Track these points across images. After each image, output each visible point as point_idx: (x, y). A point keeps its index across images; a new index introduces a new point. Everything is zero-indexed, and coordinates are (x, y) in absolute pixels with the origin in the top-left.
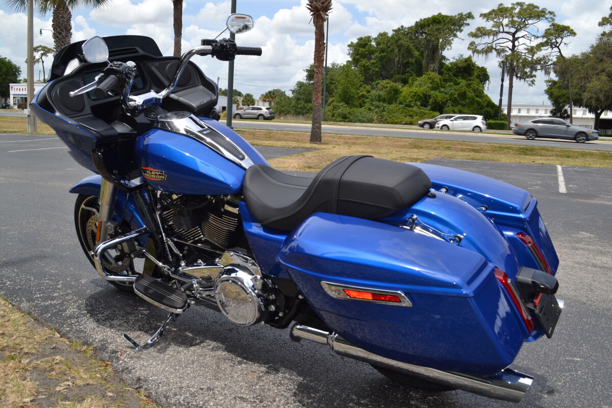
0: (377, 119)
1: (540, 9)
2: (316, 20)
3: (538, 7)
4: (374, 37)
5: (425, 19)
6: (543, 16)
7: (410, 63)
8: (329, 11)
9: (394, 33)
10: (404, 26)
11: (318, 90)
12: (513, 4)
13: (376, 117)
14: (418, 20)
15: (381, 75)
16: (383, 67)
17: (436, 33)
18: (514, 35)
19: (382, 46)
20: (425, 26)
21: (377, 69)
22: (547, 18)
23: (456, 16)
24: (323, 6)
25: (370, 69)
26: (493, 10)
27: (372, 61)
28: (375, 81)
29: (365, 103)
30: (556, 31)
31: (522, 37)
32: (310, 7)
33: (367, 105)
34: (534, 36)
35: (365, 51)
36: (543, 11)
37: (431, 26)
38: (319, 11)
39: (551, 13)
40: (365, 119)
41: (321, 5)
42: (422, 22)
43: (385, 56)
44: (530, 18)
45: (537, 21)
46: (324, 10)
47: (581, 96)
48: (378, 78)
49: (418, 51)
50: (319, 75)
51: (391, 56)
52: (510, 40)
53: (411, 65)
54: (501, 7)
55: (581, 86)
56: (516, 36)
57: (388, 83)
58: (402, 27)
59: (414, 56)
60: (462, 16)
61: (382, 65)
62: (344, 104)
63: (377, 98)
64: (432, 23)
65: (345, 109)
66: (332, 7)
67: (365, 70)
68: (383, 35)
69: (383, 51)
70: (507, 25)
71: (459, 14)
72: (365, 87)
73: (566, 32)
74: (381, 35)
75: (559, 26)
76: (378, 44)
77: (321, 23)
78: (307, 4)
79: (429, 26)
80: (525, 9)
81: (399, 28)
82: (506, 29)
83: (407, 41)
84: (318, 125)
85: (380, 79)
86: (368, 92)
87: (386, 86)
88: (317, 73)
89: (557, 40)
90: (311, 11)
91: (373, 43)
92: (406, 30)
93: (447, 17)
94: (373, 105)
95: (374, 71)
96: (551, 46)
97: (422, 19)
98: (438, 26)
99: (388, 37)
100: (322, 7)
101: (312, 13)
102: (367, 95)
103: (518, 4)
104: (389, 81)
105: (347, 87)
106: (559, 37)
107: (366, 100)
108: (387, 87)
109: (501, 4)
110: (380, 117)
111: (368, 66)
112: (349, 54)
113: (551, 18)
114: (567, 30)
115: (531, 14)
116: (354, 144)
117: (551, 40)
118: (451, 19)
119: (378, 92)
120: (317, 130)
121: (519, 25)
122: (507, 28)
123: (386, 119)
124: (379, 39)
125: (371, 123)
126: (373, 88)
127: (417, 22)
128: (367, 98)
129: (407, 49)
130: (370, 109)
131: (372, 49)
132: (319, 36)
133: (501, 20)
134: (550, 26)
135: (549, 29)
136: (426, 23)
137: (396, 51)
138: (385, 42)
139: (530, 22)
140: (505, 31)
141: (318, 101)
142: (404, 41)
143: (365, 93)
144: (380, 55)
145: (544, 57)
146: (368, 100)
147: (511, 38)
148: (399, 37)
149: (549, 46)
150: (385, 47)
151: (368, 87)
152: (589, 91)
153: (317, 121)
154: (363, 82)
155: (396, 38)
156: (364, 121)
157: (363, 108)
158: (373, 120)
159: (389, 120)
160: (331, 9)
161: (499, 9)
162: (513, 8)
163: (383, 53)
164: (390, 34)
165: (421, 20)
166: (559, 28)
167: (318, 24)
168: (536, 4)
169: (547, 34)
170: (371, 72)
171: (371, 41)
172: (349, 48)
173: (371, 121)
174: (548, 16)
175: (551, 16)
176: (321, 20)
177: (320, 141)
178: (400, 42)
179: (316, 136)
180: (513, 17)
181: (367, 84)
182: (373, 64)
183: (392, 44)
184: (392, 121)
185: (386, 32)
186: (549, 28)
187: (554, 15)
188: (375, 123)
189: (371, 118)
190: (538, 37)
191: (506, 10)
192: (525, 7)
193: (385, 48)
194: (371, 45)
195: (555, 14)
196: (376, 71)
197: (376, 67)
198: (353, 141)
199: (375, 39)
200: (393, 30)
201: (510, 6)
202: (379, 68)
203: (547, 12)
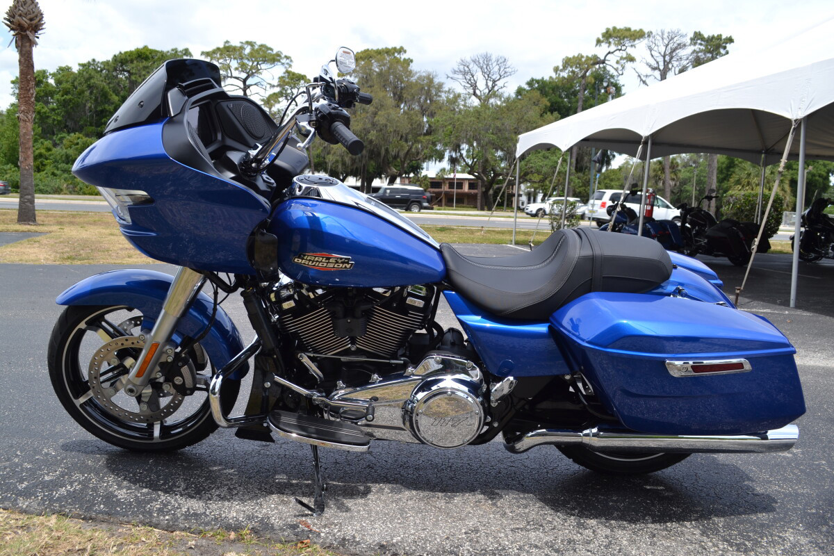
0: (67, 188)
1: (275, 52)
2: (20, 44)
3: (272, 50)
4: (52, 72)
5: (126, 53)
6: (279, 61)
7: (107, 111)
8: (39, 32)
9: (81, 68)
10: (97, 60)
11: (27, 146)
12: (242, 43)
13: (65, 185)
14: (117, 53)
15: (66, 126)
16: (68, 115)
17: (144, 73)
18: (244, 81)
19: (64, 85)
20: (127, 62)
21: (59, 118)
22: (283, 64)
23: (168, 52)
24: (32, 24)
25: (48, 117)
26: (218, 49)
27: (51, 106)
28: (57, 135)
29: (44, 165)
30: (292, 79)
31: (255, 84)
32: (8, 23)
33: (48, 168)
34: (270, 84)
35: (40, 91)
36: (278, 55)
37: (135, 62)
38: (25, 31)
39: (287, 58)
40: (49, 189)
41: (28, 22)
42: (123, 57)
43: (70, 100)
44: (264, 61)
45: (271, 66)
46: (33, 29)
47: (324, 158)
48: (61, 130)
49: (117, 95)
50: (28, 124)
51: (80, 100)
52: (241, 88)
53: (108, 113)
54: (227, 45)
55: (324, 148)
56: (248, 83)
57: (78, 138)
58: (94, 60)
59: (111, 101)
60: (176, 52)
61: (67, 112)
62: (13, 166)
63: (63, 159)
64: (136, 58)
65: (15, 173)
66: (44, 27)
67: (42, 118)
68: (65, 70)
69: (66, 92)
70: (236, 69)
71: (173, 50)
72: (42, 143)
73: (302, 82)
74: (61, 69)
75: (294, 74)
76: (59, 82)
77: (28, 49)
78: (5, 19)
79: (132, 61)
80: (257, 50)
81: (89, 62)
82: (235, 74)
83: (102, 81)
84: (29, 197)
85: (64, 132)
86: (49, 150)
87: (76, 142)
88: (25, 121)
89: (293, 90)
90: (12, 29)
91: (51, 81)
92: (99, 65)
93: (156, 52)
94: (58, 169)
95: (54, 120)
96: (286, 97)
97: (123, 52)
98: (145, 63)
99: (73, 73)
100: (30, 26)
101: (12, 33)
102: (47, 154)
103: (248, 43)
104: (81, 135)
105: (15, 142)
106: (294, 87)
107: (46, 162)
108: (77, 144)
109: (227, 42)
110: (71, 186)
111: (45, 113)
112: (14, 94)
113: (288, 64)
114: (303, 79)
115: (265, 57)
116: (72, 223)
117: (286, 91)
118: (162, 55)
119: (65, 151)
120: (28, 204)
121: (250, 70)
122: (237, 72)
123: (81, 189)
124: (59, 76)
125: (59, 194)
126: (55, 145)
127: (115, 56)
128: (47, 159)
129: (102, 91)
130: (53, 174)
131: (50, 88)
132: (26, 67)
133: (228, 62)
134: (284, 73)
135: (283, 77)
136: (129, 58)
137: (87, 93)
138: (70, 79)
139: (263, 66)
140: (234, 75)
141: (27, 162)
142: (98, 81)
143: (43, 151)
144: (63, 98)
145: (279, 111)
146: (48, 161)
147: (241, 85)
148: (90, 75)
149: (284, 98)
150: (69, 86)
151: (48, 143)
152: (335, 153)
153: (28, 191)
154: (39, 135)
155: (86, 75)
156: (47, 191)
157: (43, 173)
158: (61, 190)
159: (85, 189)
160: (42, 29)
161: (225, 47)
162: (242, 48)
163: (66, 94)
164: (75, 69)
165: (120, 53)
166: (295, 77)
167: (24, 49)
168: (269, 45)
169: (282, 82)
170: (50, 121)
171: (47, 77)
172: (12, 85)
173: (58, 191)
174: (284, 61)
175: (288, 61)
176: (28, 44)
177: (34, 220)
178: (92, 81)
179: (27, 214)
180: (242, 59)
181: (46, 138)
182: (53, 110)
183: (80, 84)
184: (90, 191)
185: (70, 66)
186: (283, 75)
187: (291, 61)
188: (65, 194)
189: (58, 187)
190: (274, 86)
191: (234, 49)
192: (256, 47)
193: (69, 89)
194: (47, 82)
195: (292, 59)
196: (59, 121)
197: (58, 114)
198: (68, 220)
199: (54, 75)
200: (80, 65)
201: (238, 45)
202: (63, 116)
203: (283, 56)
